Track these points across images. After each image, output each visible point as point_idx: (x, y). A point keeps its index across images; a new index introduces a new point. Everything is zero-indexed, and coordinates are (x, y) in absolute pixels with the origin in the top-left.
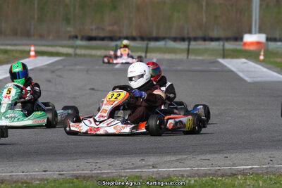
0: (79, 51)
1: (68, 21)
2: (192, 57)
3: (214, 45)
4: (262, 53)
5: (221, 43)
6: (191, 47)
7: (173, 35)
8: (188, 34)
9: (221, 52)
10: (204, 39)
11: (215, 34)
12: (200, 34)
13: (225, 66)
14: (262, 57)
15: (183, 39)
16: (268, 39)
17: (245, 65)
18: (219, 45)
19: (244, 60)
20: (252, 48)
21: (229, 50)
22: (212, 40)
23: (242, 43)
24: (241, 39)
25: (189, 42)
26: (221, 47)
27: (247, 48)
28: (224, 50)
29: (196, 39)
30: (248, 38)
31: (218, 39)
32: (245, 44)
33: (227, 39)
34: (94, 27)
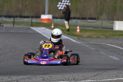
2: (16, 26)
3: (26, 20)
4: (53, 25)
5: (30, 19)
6: (15, 21)
7: (4, 14)
8: (12, 14)
9: (31, 24)
10: (21, 17)
11: (26, 14)
12: (18, 14)
13: (35, 31)
14: (52, 27)
15: (10, 17)
16: (53, 18)
17: (45, 30)
18: (29, 20)
19: (44, 28)
20: (46, 22)
21: (34, 23)
22: (25, 17)
23: (40, 19)
24: (40, 17)
25: (14, 18)
26: (30, 21)
27: (43, 22)
28: (32, 22)
29: (16, 17)
30: (43, 17)
31: (28, 17)
32: (42, 20)
33: (32, 17)
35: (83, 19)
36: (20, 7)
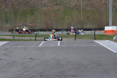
0: (15, 38)
1: (7, 22)
11: (88, 27)
23: (104, 31)
27: (107, 34)
32: (106, 32)
34: (21, 24)
36: (82, 18)
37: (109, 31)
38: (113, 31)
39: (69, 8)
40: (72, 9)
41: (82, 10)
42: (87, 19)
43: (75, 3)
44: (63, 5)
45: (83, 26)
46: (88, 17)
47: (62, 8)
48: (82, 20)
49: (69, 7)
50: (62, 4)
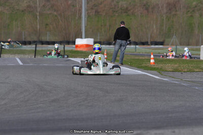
8: (25, 38)
16: (95, 43)
23: (74, 46)
27: (79, 49)
28: (64, 51)
30: (79, 42)
32: (77, 46)
35: (143, 44)
36: (38, 26)
37: (82, 46)
38: (88, 46)
39: (18, 10)
40: (23, 11)
41: (38, 14)
42: (46, 27)
43: (26, 3)
44: (8, 6)
45: (40, 38)
46: (47, 25)
47: (7, 10)
48: (38, 29)
49: (18, 8)
50: (7, 4)
